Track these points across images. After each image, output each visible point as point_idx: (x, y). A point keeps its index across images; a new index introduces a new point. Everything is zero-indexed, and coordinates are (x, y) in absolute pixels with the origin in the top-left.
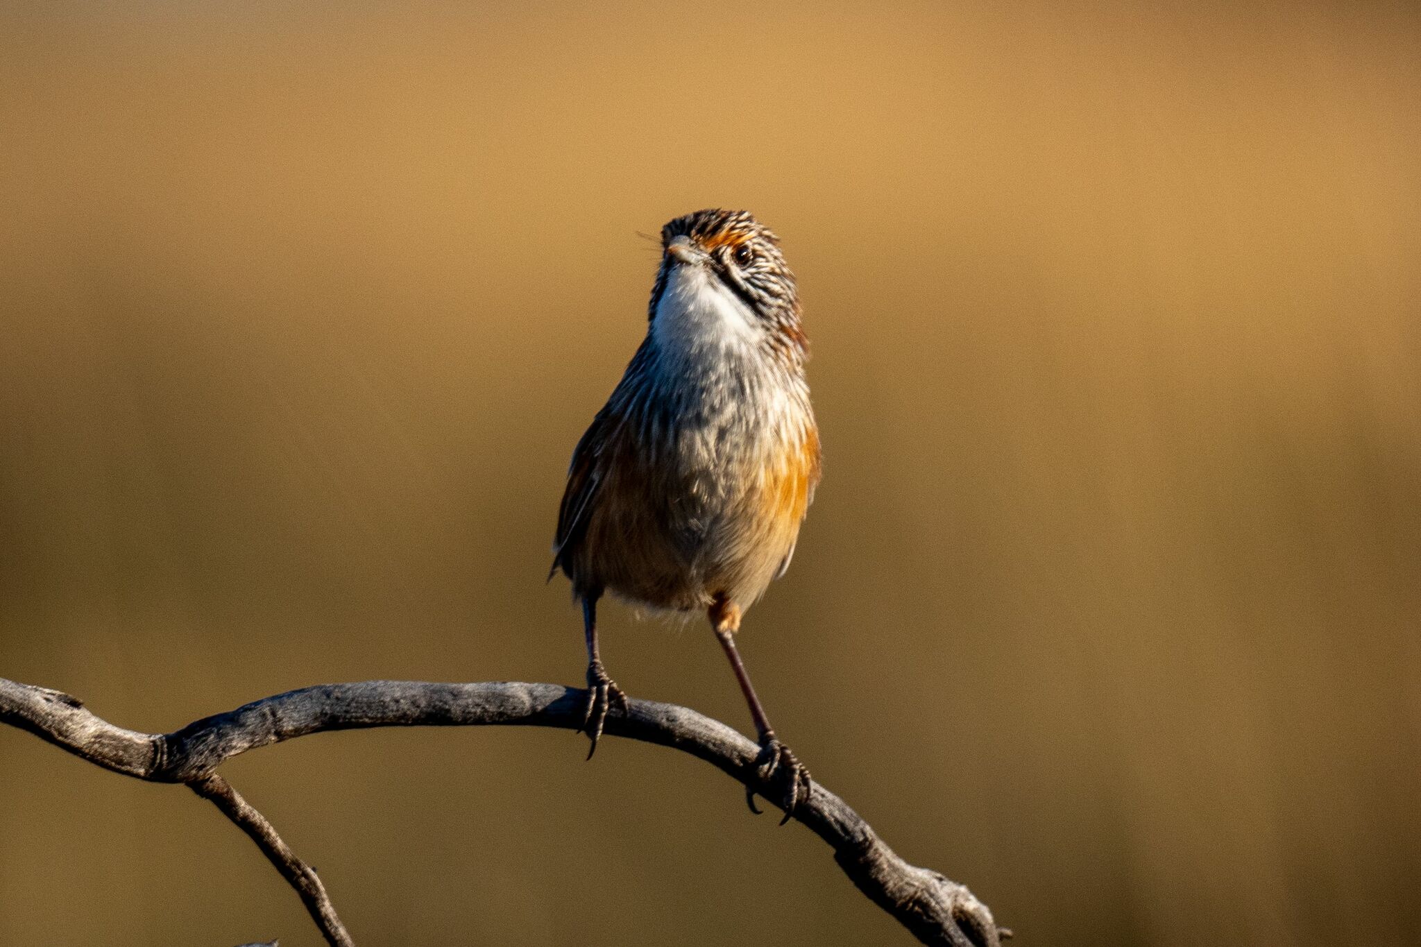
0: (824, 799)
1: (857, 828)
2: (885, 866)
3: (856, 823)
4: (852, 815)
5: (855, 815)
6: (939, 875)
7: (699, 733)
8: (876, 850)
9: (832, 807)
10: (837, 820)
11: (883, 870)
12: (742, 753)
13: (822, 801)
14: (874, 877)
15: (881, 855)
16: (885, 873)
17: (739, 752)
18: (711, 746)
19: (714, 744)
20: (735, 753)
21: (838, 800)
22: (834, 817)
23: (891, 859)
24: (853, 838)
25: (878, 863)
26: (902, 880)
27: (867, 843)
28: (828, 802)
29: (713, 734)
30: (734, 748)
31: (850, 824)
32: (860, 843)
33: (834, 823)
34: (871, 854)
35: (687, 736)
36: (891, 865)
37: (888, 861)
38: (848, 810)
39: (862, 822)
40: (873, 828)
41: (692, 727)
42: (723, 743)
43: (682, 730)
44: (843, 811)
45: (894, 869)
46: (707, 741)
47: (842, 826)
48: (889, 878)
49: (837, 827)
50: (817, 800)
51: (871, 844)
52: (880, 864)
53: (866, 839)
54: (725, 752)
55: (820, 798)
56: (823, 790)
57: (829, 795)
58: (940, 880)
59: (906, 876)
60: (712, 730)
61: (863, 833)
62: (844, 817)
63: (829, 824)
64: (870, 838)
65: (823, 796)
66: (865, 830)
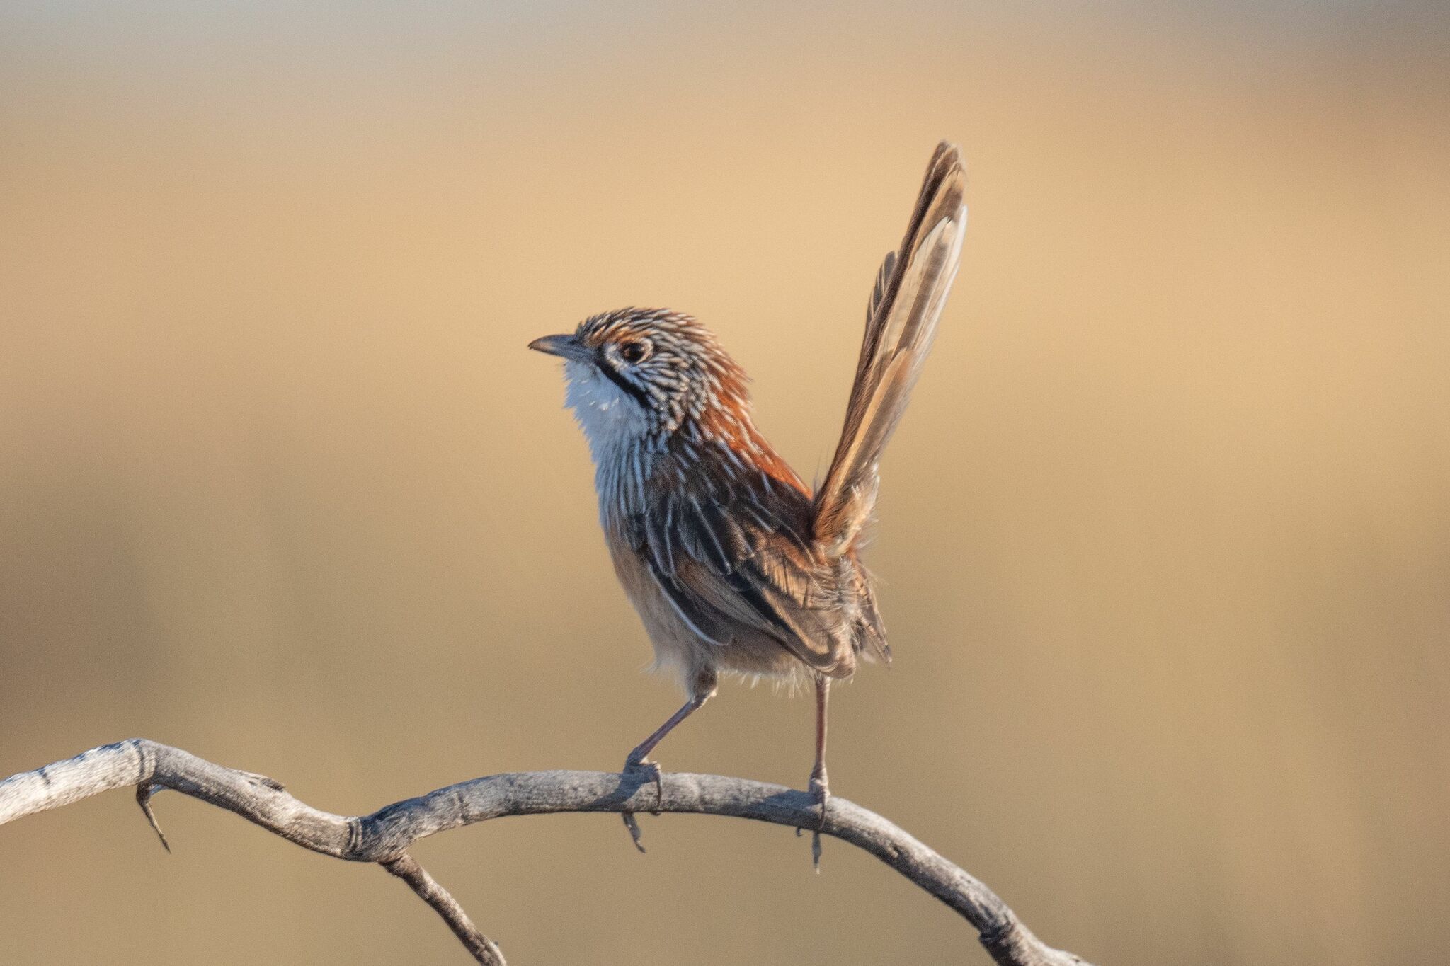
0: (970, 885)
1: (1000, 913)
2: (1026, 948)
3: (1000, 908)
4: (995, 900)
5: (998, 900)
6: (1076, 957)
7: (855, 823)
8: (1017, 933)
9: (977, 893)
10: (981, 905)
11: (1024, 951)
12: (895, 842)
13: (968, 887)
14: (1014, 958)
15: (1022, 938)
16: (1026, 954)
17: (892, 841)
18: (865, 835)
19: (869, 834)
20: (888, 842)
21: (983, 886)
22: (978, 901)
23: (1031, 942)
24: (996, 921)
25: (1019, 945)
26: (1042, 961)
27: (1010, 927)
28: (973, 888)
29: (868, 824)
30: (887, 837)
31: (993, 909)
32: (1003, 927)
33: (979, 908)
34: (1012, 937)
35: (844, 825)
36: (1031, 947)
37: (1029, 943)
38: (993, 896)
39: (1005, 907)
40: (1016, 912)
41: (848, 817)
42: (877, 833)
43: (840, 819)
44: (987, 896)
45: (1034, 951)
46: (863, 830)
47: (987, 910)
48: (1029, 959)
49: (982, 911)
50: (964, 886)
51: (1013, 927)
52: (1022, 946)
53: (1008, 923)
54: (878, 840)
55: (966, 884)
56: (969, 877)
57: (975, 881)
58: (1077, 961)
59: (1045, 957)
60: (867, 820)
61: (1006, 917)
62: (989, 902)
63: (974, 908)
64: (1012, 922)
65: (969, 882)
66: (1007, 915)
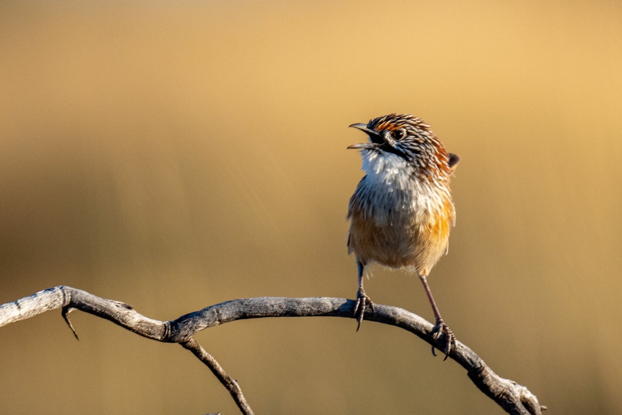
0: (463, 348)
1: (477, 362)
2: (490, 378)
3: (477, 359)
4: (475, 356)
5: (476, 355)
6: (514, 382)
7: (407, 320)
8: (486, 371)
9: (466, 352)
10: (468, 358)
11: (489, 380)
12: (426, 328)
13: (462, 349)
14: (485, 383)
15: (488, 373)
16: (490, 381)
17: (425, 328)
18: (412, 325)
19: (414, 325)
20: (423, 328)
21: (469, 349)
22: (467, 356)
23: (492, 375)
24: (476, 366)
25: (487, 377)
26: (497, 384)
27: (482, 368)
28: (464, 350)
29: (413, 320)
30: (423, 326)
31: (474, 360)
32: (478, 368)
33: (467, 359)
34: (483, 373)
35: (402, 321)
36: (492, 378)
37: (491, 376)
38: (473, 353)
39: (480, 359)
40: (485, 361)
41: (403, 317)
42: (418, 324)
43: (400, 318)
44: (471, 354)
45: (494, 379)
46: (411, 323)
47: (471, 360)
48: (491, 383)
49: (469, 361)
50: (460, 349)
51: (483, 368)
52: (488, 377)
53: (481, 366)
54: (418, 328)
55: (461, 348)
56: (462, 345)
57: (465, 347)
58: (515, 384)
59: (499, 383)
60: (413, 318)
61: (480, 364)
62: (472, 356)
63: (465, 360)
64: (483, 366)
65: (462, 347)
66: (481, 362)
